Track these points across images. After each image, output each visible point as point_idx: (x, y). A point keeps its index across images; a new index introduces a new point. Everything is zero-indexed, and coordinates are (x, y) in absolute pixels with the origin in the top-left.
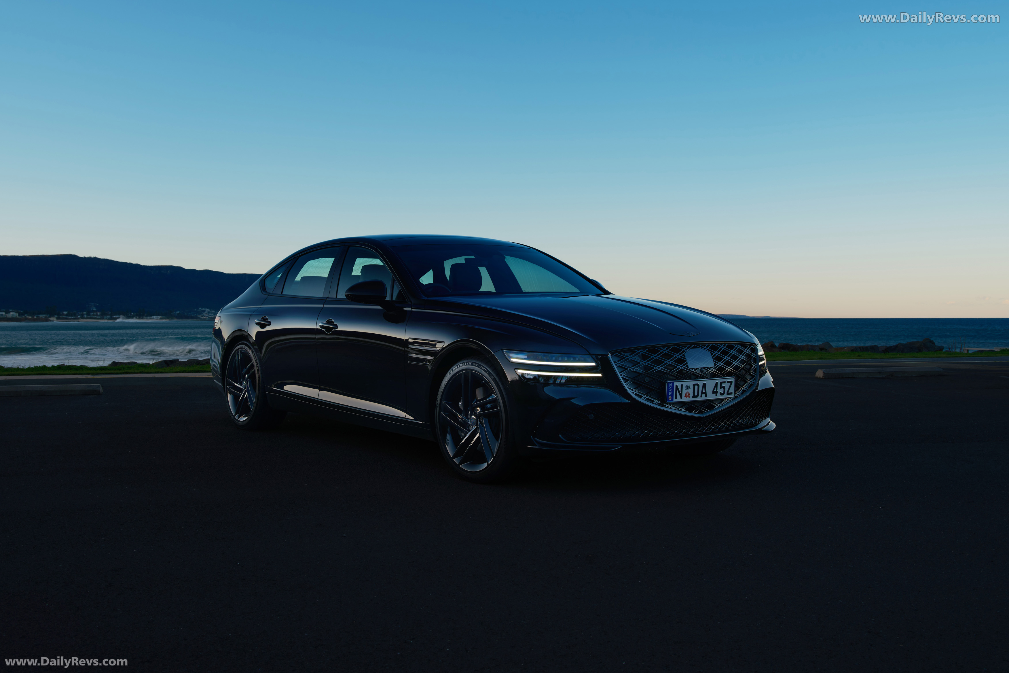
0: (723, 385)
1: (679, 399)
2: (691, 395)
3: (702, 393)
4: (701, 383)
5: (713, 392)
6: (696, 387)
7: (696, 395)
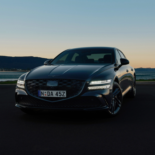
0: (60, 93)
1: (42, 96)
2: (47, 95)
3: (51, 95)
4: (50, 92)
5: (56, 95)
6: (49, 93)
7: (49, 95)
